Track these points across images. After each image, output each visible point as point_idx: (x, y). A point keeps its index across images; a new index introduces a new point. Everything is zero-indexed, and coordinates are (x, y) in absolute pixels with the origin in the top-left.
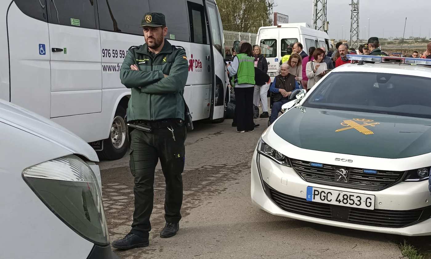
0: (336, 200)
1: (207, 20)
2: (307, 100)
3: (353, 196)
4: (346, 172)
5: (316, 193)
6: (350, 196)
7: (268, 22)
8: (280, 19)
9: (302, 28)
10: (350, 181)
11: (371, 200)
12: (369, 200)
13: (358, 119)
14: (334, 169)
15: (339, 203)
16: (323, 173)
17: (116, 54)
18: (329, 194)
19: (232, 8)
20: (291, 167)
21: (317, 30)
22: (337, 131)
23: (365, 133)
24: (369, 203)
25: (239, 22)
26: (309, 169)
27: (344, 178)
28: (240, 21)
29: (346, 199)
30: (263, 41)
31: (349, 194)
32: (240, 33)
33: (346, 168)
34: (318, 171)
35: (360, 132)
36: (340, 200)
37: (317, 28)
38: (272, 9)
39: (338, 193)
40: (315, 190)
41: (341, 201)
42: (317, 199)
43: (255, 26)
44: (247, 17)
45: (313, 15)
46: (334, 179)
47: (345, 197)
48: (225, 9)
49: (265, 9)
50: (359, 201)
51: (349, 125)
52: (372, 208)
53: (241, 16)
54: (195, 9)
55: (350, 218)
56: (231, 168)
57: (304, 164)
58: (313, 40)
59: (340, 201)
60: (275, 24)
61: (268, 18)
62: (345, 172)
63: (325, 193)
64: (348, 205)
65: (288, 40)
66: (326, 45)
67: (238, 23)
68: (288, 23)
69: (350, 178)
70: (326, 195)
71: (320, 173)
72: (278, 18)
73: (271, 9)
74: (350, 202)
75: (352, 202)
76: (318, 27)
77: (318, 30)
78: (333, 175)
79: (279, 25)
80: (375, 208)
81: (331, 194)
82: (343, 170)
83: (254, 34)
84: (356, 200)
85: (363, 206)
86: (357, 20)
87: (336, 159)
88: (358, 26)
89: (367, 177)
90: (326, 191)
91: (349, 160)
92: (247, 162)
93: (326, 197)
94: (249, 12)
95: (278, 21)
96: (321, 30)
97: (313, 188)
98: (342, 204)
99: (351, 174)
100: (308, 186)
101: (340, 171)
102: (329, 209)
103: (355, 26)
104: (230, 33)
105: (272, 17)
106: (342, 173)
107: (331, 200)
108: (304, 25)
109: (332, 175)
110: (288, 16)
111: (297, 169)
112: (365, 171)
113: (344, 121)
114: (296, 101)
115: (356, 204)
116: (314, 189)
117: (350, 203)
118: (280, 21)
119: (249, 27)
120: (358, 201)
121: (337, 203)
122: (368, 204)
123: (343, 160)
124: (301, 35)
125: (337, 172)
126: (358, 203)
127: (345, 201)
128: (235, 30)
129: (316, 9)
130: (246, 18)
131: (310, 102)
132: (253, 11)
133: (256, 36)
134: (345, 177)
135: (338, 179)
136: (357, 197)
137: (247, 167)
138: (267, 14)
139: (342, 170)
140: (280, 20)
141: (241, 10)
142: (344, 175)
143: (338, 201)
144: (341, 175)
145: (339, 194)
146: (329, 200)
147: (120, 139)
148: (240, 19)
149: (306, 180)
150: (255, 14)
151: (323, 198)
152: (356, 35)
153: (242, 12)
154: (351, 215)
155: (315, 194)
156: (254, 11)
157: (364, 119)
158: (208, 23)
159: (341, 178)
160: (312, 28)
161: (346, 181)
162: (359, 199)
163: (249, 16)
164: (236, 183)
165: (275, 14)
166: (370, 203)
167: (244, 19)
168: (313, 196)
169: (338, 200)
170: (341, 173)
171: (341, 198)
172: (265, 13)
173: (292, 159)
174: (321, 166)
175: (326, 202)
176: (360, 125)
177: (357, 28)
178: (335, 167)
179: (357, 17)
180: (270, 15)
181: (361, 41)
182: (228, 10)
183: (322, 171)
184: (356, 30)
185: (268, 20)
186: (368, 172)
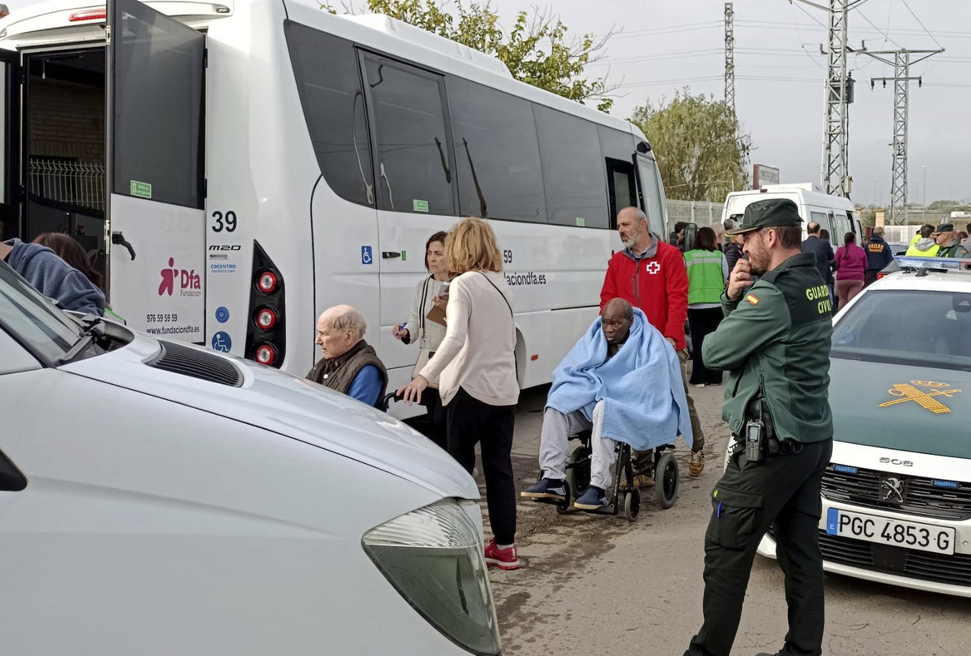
0: (883, 535)
3: (914, 528)
4: (901, 483)
5: (845, 520)
6: (909, 527)
7: (741, 178)
8: (764, 175)
9: (804, 193)
10: (907, 500)
11: (947, 536)
12: (943, 537)
13: (919, 382)
14: (880, 477)
15: (888, 540)
16: (857, 485)
18: (869, 524)
19: (678, 154)
21: (830, 195)
22: (883, 405)
23: (935, 411)
24: (945, 541)
25: (688, 177)
26: (832, 477)
27: (897, 494)
28: (691, 178)
29: (901, 534)
31: (905, 525)
32: (692, 203)
33: (902, 477)
34: (848, 480)
35: (925, 407)
36: (888, 534)
37: (831, 191)
38: (748, 154)
39: (885, 521)
40: (842, 516)
41: (891, 538)
42: (847, 532)
44: (704, 169)
45: (825, 165)
46: (878, 495)
47: (899, 530)
48: (664, 156)
49: (735, 156)
50: (926, 538)
51: (904, 393)
52: (949, 551)
53: (693, 169)
55: (908, 568)
58: (825, 214)
59: (888, 537)
60: (756, 187)
61: (741, 170)
62: (897, 483)
63: (861, 521)
64: (904, 545)
67: (688, 180)
68: (778, 182)
69: (909, 495)
70: (862, 525)
71: (853, 484)
72: (760, 174)
73: (746, 154)
74: (907, 538)
75: (911, 539)
76: (832, 188)
78: (877, 488)
79: (763, 188)
80: (956, 552)
81: (873, 524)
82: (894, 479)
83: (718, 205)
84: (920, 536)
85: (933, 548)
87: (883, 458)
89: (941, 494)
90: (864, 518)
91: (905, 462)
93: (863, 529)
94: (706, 162)
95: (762, 179)
96: (837, 192)
97: (839, 511)
98: (892, 542)
99: (909, 488)
100: (831, 508)
101: (888, 481)
102: (869, 550)
104: (677, 205)
105: (749, 169)
106: (893, 485)
107: (873, 534)
108: (808, 186)
109: (874, 488)
110: (778, 170)
112: (936, 483)
113: (895, 386)
115: (919, 543)
116: (840, 513)
117: (907, 542)
118: (764, 180)
119: (708, 187)
120: (923, 537)
121: (884, 541)
122: (943, 545)
123: (895, 462)
125: (883, 484)
126: (924, 541)
127: (899, 537)
129: (828, 155)
130: (701, 171)
132: (714, 159)
133: (723, 207)
134: (899, 493)
135: (886, 496)
136: (921, 531)
138: (739, 164)
139: (893, 481)
140: (765, 178)
141: (693, 157)
142: (898, 489)
143: (885, 537)
144: (892, 489)
145: (888, 524)
146: (869, 533)
148: (690, 173)
149: (826, 496)
150: (719, 164)
151: (857, 530)
153: (694, 161)
154: (909, 563)
155: (842, 523)
156: (716, 159)
157: (932, 382)
159: (891, 494)
160: (822, 192)
161: (900, 499)
162: (924, 533)
163: (706, 169)
165: (756, 167)
166: (947, 542)
167: (698, 174)
168: (839, 525)
169: (886, 534)
170: (891, 485)
171: (891, 531)
172: (736, 162)
174: (854, 471)
175: (862, 537)
176: (923, 394)
178: (880, 474)
180: (745, 165)
182: (670, 158)
183: (856, 481)
185: (742, 174)
186: (942, 484)
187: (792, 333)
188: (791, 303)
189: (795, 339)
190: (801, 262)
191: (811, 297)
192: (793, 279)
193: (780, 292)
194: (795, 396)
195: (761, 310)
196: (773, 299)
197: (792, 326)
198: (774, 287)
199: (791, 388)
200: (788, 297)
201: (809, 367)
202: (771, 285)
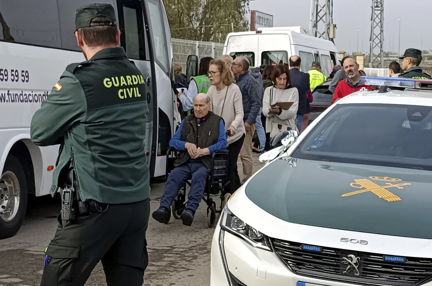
1: (147, 23)
2: (298, 147)
4: (358, 259)
7: (242, 25)
8: (260, 20)
9: (294, 34)
10: (363, 273)
13: (377, 178)
14: (339, 254)
16: (321, 261)
17: (6, 76)
19: (187, 3)
20: (271, 251)
21: (317, 38)
22: (343, 195)
23: (388, 200)
25: (196, 25)
26: (301, 255)
27: (354, 268)
28: (198, 24)
30: (233, 55)
32: (197, 43)
33: (358, 253)
34: (314, 257)
35: (380, 197)
37: (318, 35)
38: (248, 4)
43: (221, 32)
44: (210, 17)
45: (312, 14)
46: (339, 270)
48: (175, 4)
49: (237, 5)
51: (363, 186)
53: (200, 17)
54: (127, 6)
56: (182, 252)
57: (292, 247)
58: (312, 53)
60: (253, 29)
61: (242, 19)
62: (355, 259)
65: (273, 54)
66: (332, 61)
67: (195, 26)
68: (272, 26)
69: (364, 269)
71: (317, 261)
72: (257, 19)
73: (246, 4)
76: (319, 33)
77: (319, 37)
78: (338, 264)
79: (259, 29)
82: (352, 256)
83: (219, 45)
86: (381, 21)
87: (342, 239)
88: (382, 31)
89: (391, 267)
91: (362, 242)
92: (207, 243)
94: (212, 10)
95: (258, 24)
96: (324, 38)
97: (306, 284)
99: (365, 263)
100: (299, 281)
101: (347, 258)
103: (377, 31)
104: (182, 43)
105: (247, 17)
106: (352, 261)
108: (297, 29)
109: (336, 264)
110: (272, 16)
111: (281, 255)
112: (386, 258)
113: (356, 180)
114: (281, 149)
118: (260, 24)
119: (213, 33)
123: (353, 241)
124: (293, 46)
125: (343, 260)
128: (190, 38)
129: (316, 5)
130: (207, 18)
131: (303, 151)
132: (218, 8)
133: (223, 47)
134: (356, 267)
135: (345, 270)
137: (206, 251)
138: (240, 13)
139: (351, 257)
140: (261, 22)
141: (200, 6)
142: (355, 264)
144: (350, 264)
147: (11, 206)
148: (198, 20)
149: (295, 271)
150: (222, 13)
152: (379, 45)
153: (201, 10)
156: (220, 8)
157: (387, 178)
158: (147, 27)
159: (350, 269)
160: (310, 35)
161: (357, 273)
163: (212, 16)
164: (188, 276)
165: (253, 13)
167: (204, 21)
170: (350, 261)
172: (238, 11)
173: (273, 239)
174: (319, 250)
176: (380, 187)
177: (380, 35)
178: (340, 252)
179: (380, 18)
180: (246, 14)
181: (387, 55)
182: (180, 6)
183: (321, 258)
184: (379, 37)
185: (242, 22)
186: (392, 259)
187: (88, 116)
188: (86, 90)
189: (91, 120)
190: (105, 56)
191: (108, 85)
192: (92, 70)
193: (77, 81)
194: (98, 165)
195: (63, 96)
196: (72, 86)
197: (87, 109)
198: (74, 76)
199: (94, 159)
200: (84, 85)
201: (110, 142)
202: (71, 75)
